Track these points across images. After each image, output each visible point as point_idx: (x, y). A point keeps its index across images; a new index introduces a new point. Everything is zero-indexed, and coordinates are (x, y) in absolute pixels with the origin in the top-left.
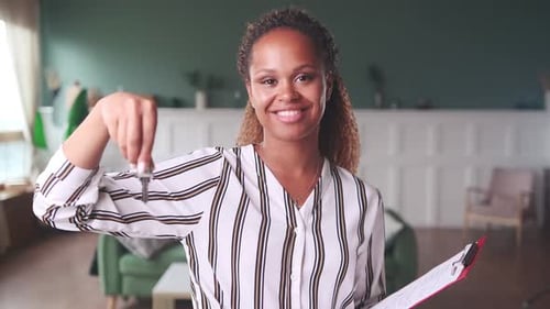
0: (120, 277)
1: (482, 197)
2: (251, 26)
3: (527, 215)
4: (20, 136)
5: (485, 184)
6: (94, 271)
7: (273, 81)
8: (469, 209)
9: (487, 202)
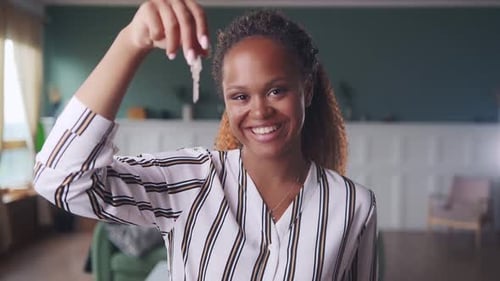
0: (112, 274)
1: (443, 203)
2: (222, 34)
3: (486, 219)
4: (23, 145)
5: (447, 190)
6: (88, 268)
7: (245, 97)
8: (432, 213)
9: (448, 207)
